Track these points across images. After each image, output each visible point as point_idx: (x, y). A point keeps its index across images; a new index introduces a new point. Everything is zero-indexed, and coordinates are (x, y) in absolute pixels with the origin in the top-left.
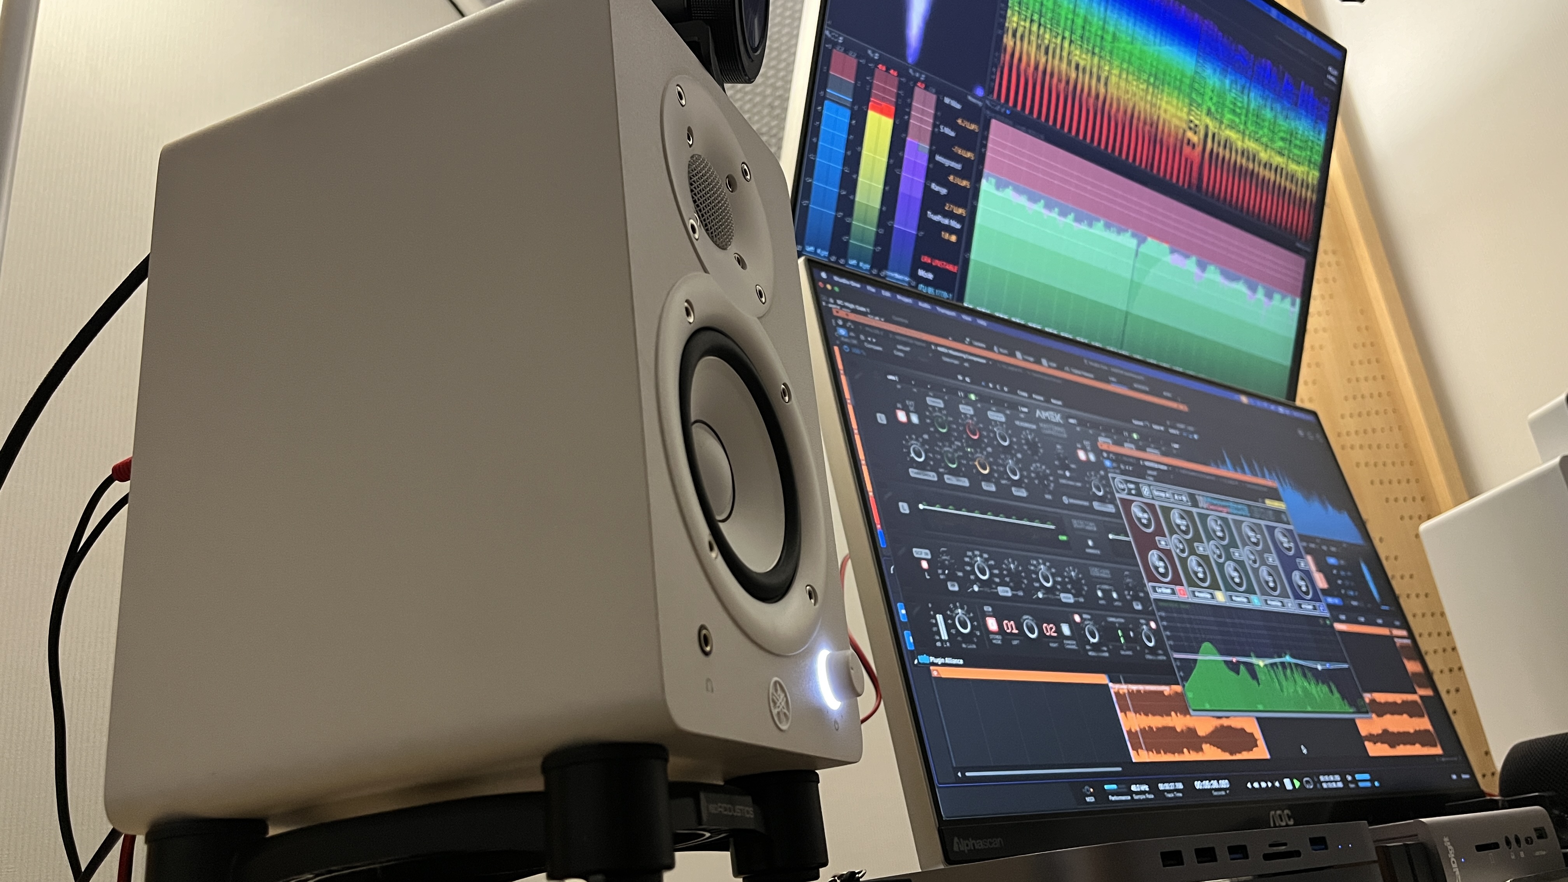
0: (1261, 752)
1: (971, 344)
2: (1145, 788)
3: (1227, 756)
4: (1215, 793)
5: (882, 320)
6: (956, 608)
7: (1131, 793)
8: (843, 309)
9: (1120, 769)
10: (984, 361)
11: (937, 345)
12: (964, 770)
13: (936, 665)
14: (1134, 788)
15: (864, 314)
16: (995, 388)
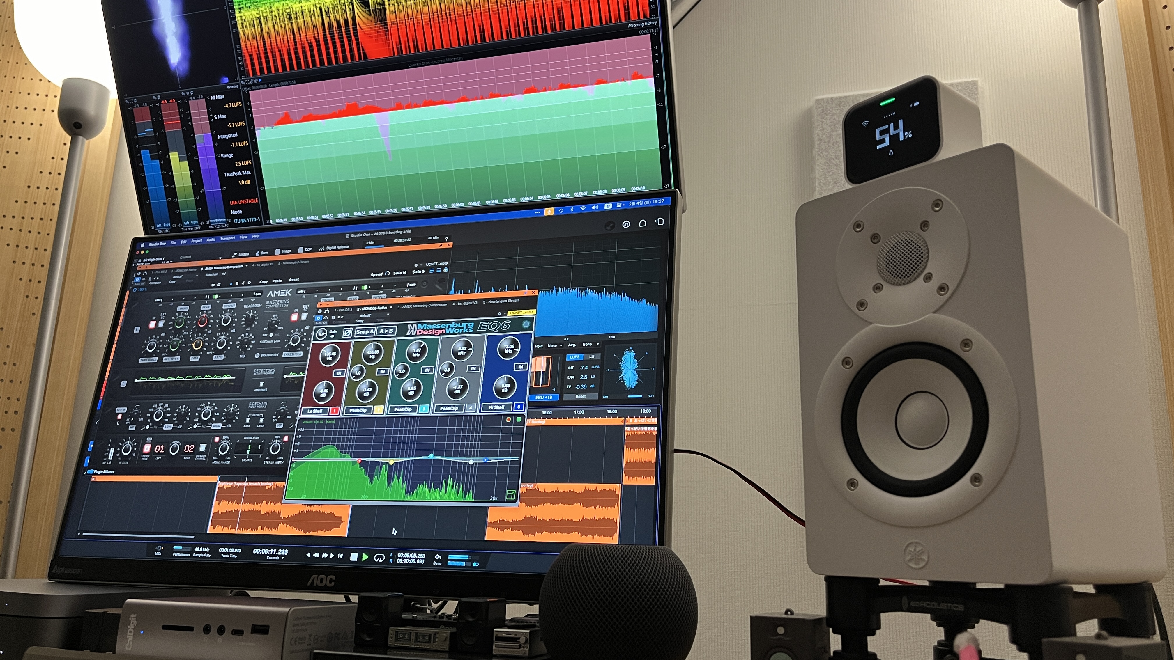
0: (343, 531)
1: (237, 257)
2: (207, 550)
7: (193, 552)
8: (146, 264)
9: (193, 537)
12: (83, 532)
13: (97, 474)
14: (197, 549)
15: (160, 262)
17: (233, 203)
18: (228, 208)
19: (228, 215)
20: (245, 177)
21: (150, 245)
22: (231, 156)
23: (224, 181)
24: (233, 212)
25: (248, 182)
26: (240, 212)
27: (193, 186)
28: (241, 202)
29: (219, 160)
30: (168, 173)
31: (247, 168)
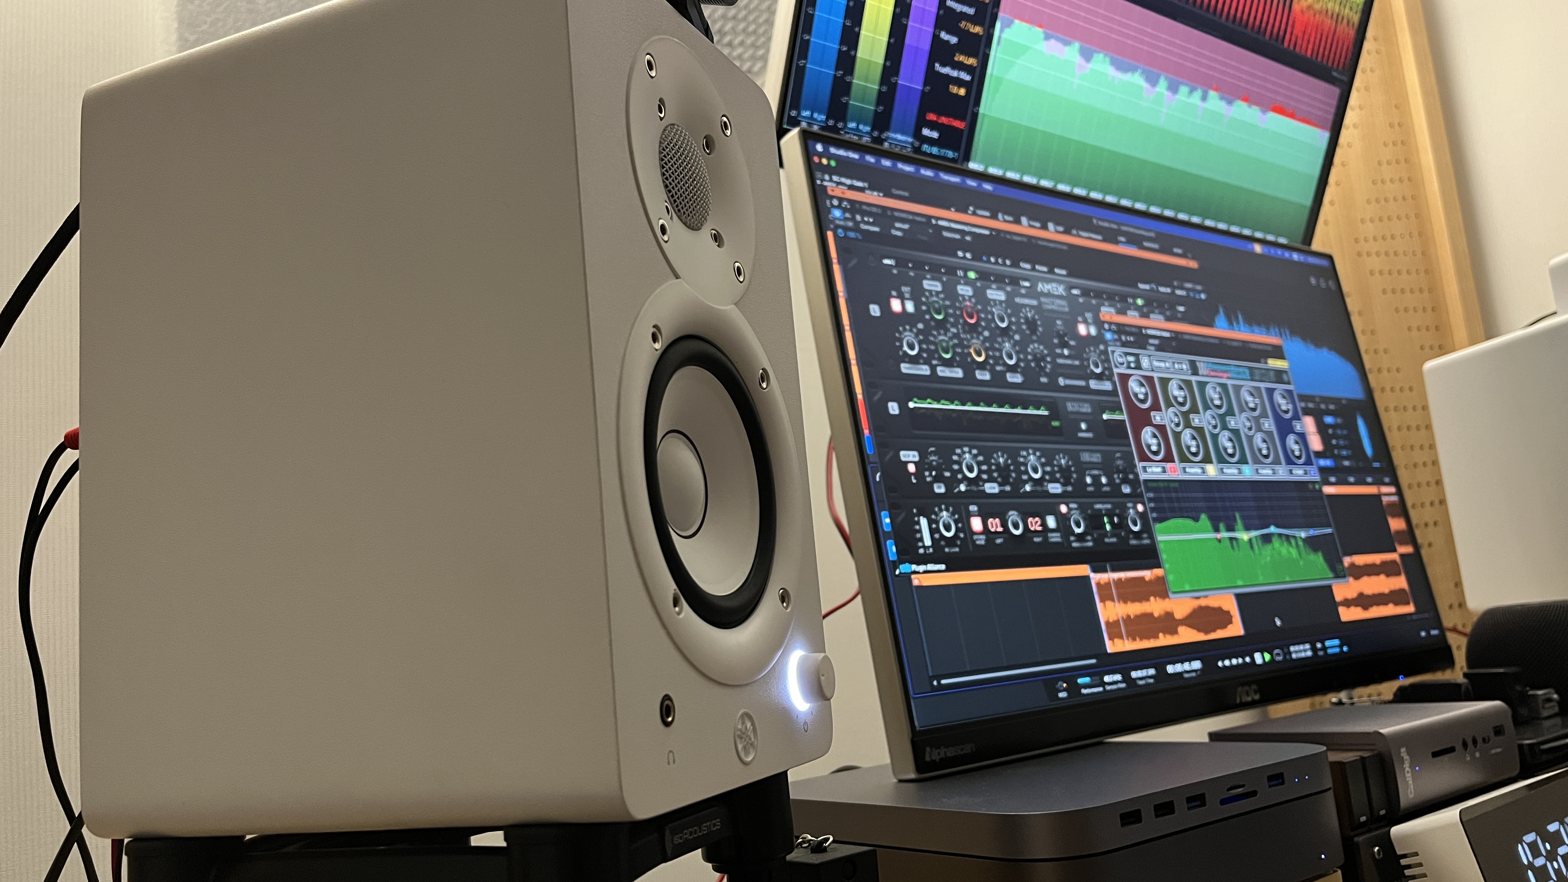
0: (1236, 629)
1: (974, 213)
2: (1118, 677)
3: (1201, 637)
4: (1186, 675)
5: (881, 195)
6: (941, 510)
7: (1103, 684)
8: (840, 187)
9: (1093, 661)
10: (987, 232)
11: (938, 219)
12: (939, 678)
13: (918, 573)
14: (1107, 679)
15: (861, 190)
16: (997, 263)
17: (931, 117)
18: (922, 122)
19: (918, 135)
20: (959, 83)
21: (833, 150)
22: (954, 40)
23: (931, 76)
24: (926, 132)
25: (962, 92)
26: (935, 135)
27: (884, 65)
28: (944, 120)
29: (936, 38)
30: (853, 26)
31: (968, 69)
